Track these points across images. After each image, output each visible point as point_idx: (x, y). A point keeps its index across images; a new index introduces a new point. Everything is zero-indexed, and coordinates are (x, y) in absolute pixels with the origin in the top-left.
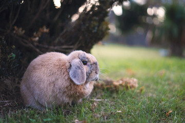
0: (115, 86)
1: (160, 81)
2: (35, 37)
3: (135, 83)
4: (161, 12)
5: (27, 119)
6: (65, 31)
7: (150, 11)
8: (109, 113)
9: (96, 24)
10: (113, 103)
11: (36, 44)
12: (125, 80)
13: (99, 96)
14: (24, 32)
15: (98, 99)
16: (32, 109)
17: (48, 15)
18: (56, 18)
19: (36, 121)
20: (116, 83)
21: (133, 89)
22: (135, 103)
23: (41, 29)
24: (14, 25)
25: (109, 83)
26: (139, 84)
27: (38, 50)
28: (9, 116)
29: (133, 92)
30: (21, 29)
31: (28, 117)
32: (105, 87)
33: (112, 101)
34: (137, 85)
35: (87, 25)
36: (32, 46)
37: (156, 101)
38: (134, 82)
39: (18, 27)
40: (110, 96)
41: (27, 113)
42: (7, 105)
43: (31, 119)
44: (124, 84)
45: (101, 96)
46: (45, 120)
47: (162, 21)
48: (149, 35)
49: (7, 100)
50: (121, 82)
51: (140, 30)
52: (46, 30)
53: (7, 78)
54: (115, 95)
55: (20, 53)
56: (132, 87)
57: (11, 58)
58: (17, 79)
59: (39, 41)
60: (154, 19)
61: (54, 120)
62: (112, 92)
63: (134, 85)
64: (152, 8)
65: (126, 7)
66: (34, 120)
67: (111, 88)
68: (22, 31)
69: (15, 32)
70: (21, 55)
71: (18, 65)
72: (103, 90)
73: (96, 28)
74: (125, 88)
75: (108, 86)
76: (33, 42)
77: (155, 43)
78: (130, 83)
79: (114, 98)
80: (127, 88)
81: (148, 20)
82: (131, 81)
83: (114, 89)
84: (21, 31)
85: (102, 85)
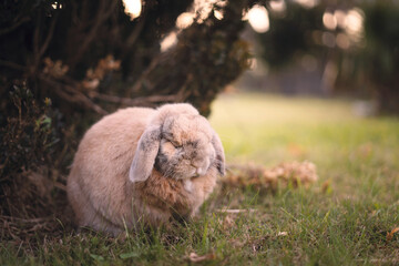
0: (270, 181)
1: (363, 167)
2: (91, 80)
3: (311, 172)
4: (353, 22)
5: (85, 256)
6: (154, 64)
7: (330, 20)
8: (261, 237)
9: (222, 46)
10: (266, 217)
11: (92, 95)
12: (288, 166)
13: (235, 202)
14: (65, 70)
15: (233, 208)
16: (94, 234)
17: (116, 31)
18: (132, 39)
19: (105, 258)
20: (270, 174)
21: (307, 186)
22: (315, 215)
23: (102, 63)
24: (45, 55)
25: (254, 174)
26: (318, 174)
27: (98, 108)
28: (46, 250)
29: (308, 191)
30: (58, 64)
31: (87, 250)
32: (247, 183)
33: (265, 213)
34: (315, 178)
35: (203, 49)
36: (84, 99)
37: (361, 210)
38: (308, 169)
39: (54, 59)
40: (260, 202)
41: (84, 244)
42: (38, 229)
43: (94, 256)
44: (287, 176)
45: (240, 202)
46: (123, 256)
47: (356, 40)
48: (330, 72)
49: (37, 217)
50: (280, 172)
51: (308, 63)
52: (113, 64)
53: (35, 171)
54: (269, 200)
55: (60, 116)
56: (305, 180)
57: (42, 126)
58: (55, 173)
59: (100, 89)
60: (339, 35)
61: (143, 256)
62: (263, 193)
63: (309, 176)
64: (332, 12)
65: (277, 13)
66: (101, 258)
67: (260, 185)
68: (62, 67)
69: (46, 70)
70: (63, 120)
71: (58, 140)
72: (243, 189)
73: (223, 55)
74: (290, 184)
75: (254, 181)
76: (85, 92)
77: (343, 89)
78: (299, 173)
79: (267, 206)
80: (295, 183)
81: (325, 39)
82: (303, 169)
83: (266, 186)
84: (59, 69)
85: (239, 179)
